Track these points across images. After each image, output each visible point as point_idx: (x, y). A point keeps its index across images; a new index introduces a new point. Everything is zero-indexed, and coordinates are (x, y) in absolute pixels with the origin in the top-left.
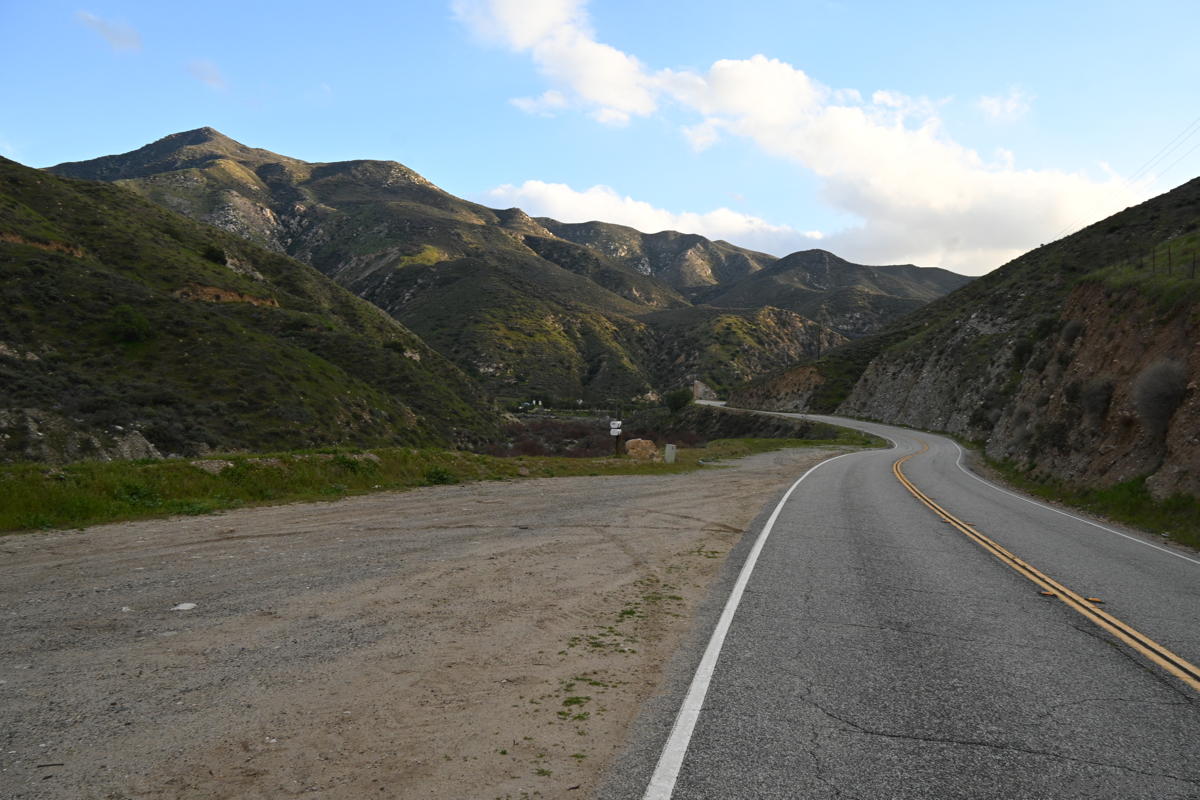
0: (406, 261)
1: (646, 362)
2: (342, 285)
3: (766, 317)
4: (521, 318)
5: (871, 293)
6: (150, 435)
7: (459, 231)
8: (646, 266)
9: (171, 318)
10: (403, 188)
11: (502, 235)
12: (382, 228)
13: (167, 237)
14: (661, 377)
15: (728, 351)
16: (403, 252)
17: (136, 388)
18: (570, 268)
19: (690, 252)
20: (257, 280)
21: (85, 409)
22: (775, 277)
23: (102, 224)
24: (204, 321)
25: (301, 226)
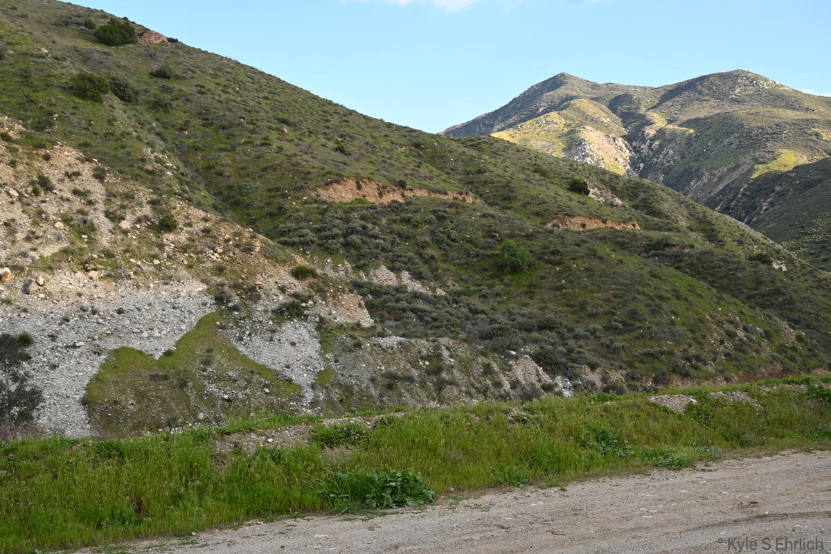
0: (760, 170)
7: (817, 130)
16: (756, 160)
21: (485, 336)
25: (652, 150)
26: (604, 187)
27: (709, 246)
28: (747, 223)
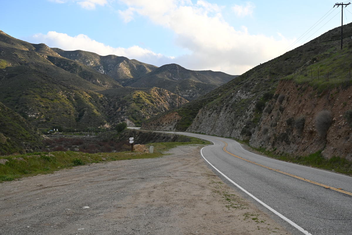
1: (104, 111)
3: (154, 92)
4: (47, 93)
5: (196, 81)
7: (16, 53)
8: (102, 70)
11: (37, 55)
14: (111, 117)
15: (139, 106)
18: (69, 70)
19: (121, 64)
22: (157, 75)
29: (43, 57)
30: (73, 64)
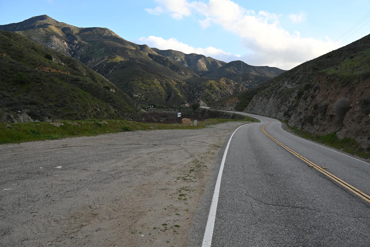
0: (110, 60)
1: (186, 95)
2: (90, 67)
3: (223, 81)
4: (147, 80)
5: (255, 74)
6: (29, 114)
7: (127, 51)
8: (186, 64)
9: (35, 77)
10: (109, 37)
11: (141, 53)
12: (103, 50)
13: (33, 50)
14: (190, 99)
15: (211, 91)
16: (109, 57)
17: (24, 99)
18: (162, 64)
19: (200, 60)
20: (62, 65)
21: (8, 106)
22: (226, 69)
23: (12, 46)
24: (46, 78)
25: (76, 48)
26: (58, 58)
27: (92, 82)
28: (105, 76)
29: (145, 54)
30: (165, 60)
